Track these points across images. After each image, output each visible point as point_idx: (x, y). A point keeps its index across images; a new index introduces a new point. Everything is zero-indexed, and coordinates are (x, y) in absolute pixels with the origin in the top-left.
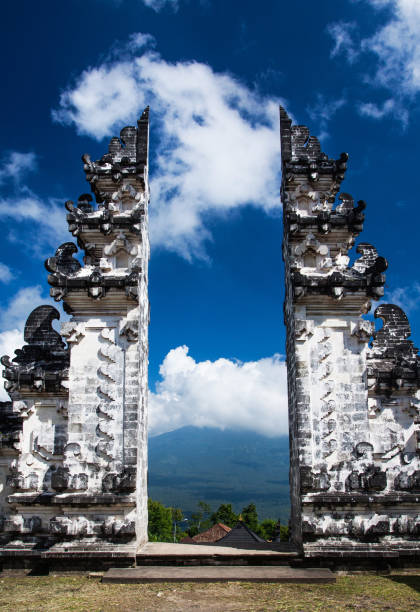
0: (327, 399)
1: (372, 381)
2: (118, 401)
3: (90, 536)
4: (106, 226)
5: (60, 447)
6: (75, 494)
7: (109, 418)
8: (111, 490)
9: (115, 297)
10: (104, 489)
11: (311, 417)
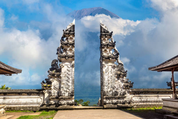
0: (108, 79)
1: (116, 75)
2: (71, 79)
3: (66, 105)
4: (68, 45)
5: (60, 88)
6: (63, 97)
7: (69, 82)
8: (70, 96)
9: (70, 59)
10: (68, 96)
11: (105, 82)
